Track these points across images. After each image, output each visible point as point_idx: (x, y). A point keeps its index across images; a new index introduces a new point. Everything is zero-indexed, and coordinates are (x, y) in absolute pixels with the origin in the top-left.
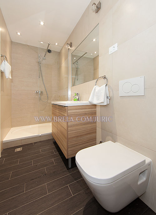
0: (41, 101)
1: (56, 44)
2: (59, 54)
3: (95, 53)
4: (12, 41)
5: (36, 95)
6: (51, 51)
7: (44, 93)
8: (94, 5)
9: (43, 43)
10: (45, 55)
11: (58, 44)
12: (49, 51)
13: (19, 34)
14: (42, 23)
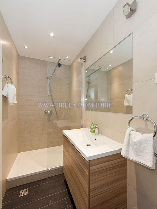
0: (50, 122)
1: (67, 57)
2: (70, 67)
3: (110, 66)
4: (19, 55)
5: (45, 115)
6: (61, 64)
7: (54, 112)
8: (127, 6)
9: (52, 58)
10: (55, 69)
11: (69, 57)
12: (59, 65)
13: (26, 47)
14: (52, 35)
